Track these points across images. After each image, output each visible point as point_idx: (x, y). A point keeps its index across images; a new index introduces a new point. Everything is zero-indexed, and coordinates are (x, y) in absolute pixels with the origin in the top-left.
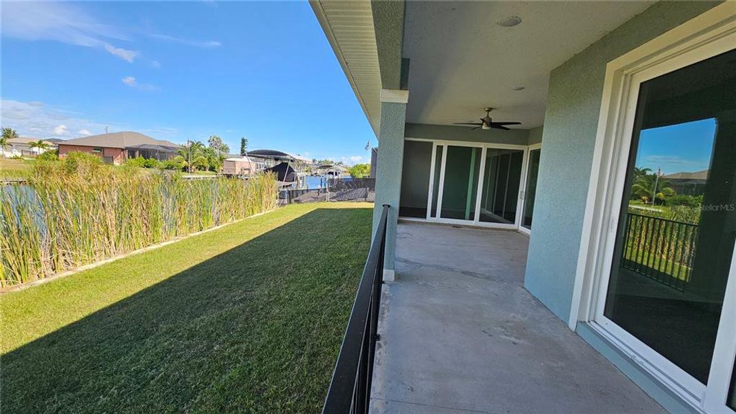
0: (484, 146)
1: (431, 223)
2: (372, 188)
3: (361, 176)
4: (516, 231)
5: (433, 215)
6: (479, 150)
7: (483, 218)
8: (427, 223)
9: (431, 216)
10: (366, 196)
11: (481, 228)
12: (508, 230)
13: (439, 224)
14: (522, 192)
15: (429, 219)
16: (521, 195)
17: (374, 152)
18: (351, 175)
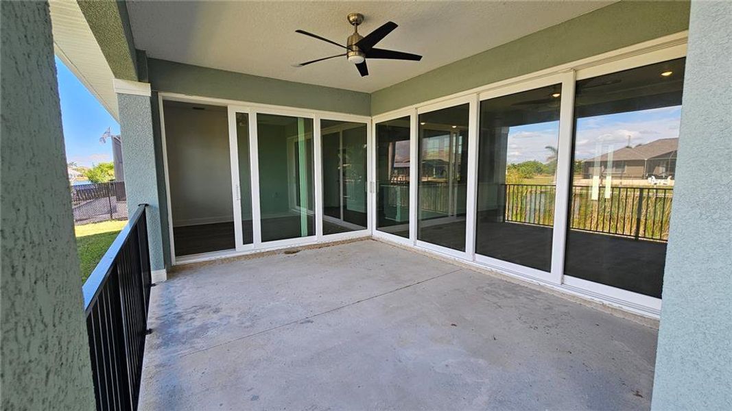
0: (317, 116)
1: (246, 257)
2: (121, 197)
3: (106, 179)
4: (370, 238)
5: (248, 239)
6: (309, 123)
7: (327, 230)
8: (239, 257)
9: (245, 243)
10: (112, 211)
11: (327, 245)
12: (361, 239)
13: (262, 254)
14: (371, 183)
15: (241, 248)
16: (371, 188)
17: (116, 142)
18: (90, 178)
